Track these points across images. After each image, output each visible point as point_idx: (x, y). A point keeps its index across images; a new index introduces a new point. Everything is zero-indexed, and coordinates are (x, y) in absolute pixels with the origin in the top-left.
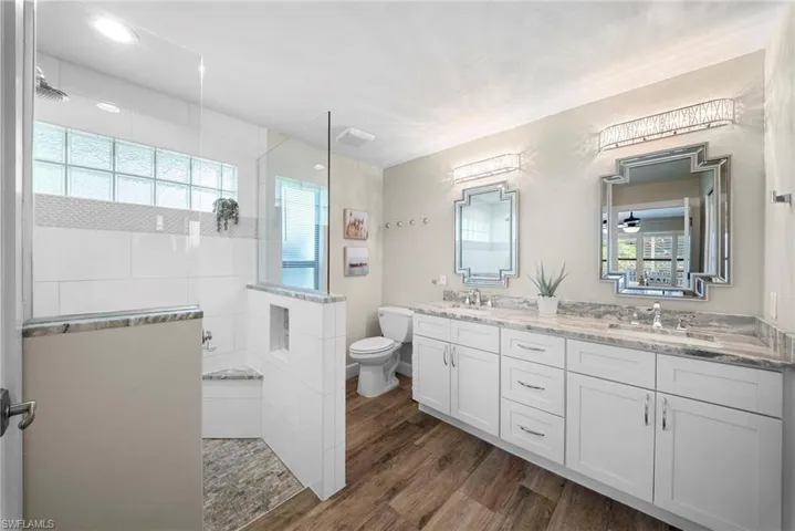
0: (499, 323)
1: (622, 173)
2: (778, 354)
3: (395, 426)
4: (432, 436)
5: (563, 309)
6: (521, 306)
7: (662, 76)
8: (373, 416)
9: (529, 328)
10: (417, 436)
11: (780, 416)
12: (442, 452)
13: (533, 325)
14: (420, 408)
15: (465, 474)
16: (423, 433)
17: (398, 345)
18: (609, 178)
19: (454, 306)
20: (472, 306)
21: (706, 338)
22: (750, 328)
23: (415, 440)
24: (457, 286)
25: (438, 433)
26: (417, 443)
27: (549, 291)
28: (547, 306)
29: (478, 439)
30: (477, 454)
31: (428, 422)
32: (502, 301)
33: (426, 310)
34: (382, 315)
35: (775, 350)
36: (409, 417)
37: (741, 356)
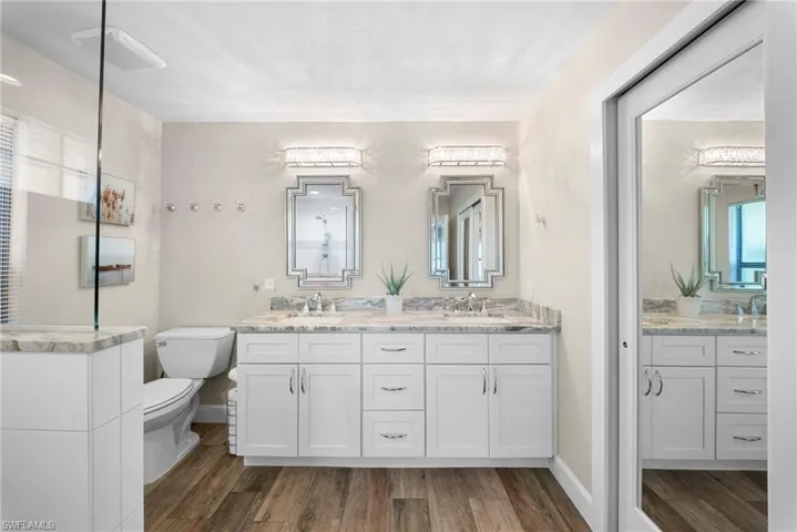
0: (362, 329)
1: (445, 189)
2: (542, 321)
3: (214, 509)
4: (276, 496)
5: (409, 305)
6: (365, 306)
7: (472, 118)
8: (165, 515)
9: (393, 329)
10: (254, 507)
11: (549, 362)
12: (298, 510)
13: (396, 325)
14: (247, 463)
15: (335, 522)
16: (263, 497)
17: (198, 384)
18: (437, 190)
19: (290, 316)
20: (313, 312)
21: (499, 316)
22: (514, 306)
23: (254, 514)
24: (289, 290)
25: (282, 488)
26: (258, 518)
27: (395, 288)
28: (394, 303)
29: (332, 469)
30: (338, 489)
31: (264, 478)
32: (347, 303)
33: (262, 327)
34: (163, 344)
35: (538, 317)
36: (231, 486)
37: (534, 326)
